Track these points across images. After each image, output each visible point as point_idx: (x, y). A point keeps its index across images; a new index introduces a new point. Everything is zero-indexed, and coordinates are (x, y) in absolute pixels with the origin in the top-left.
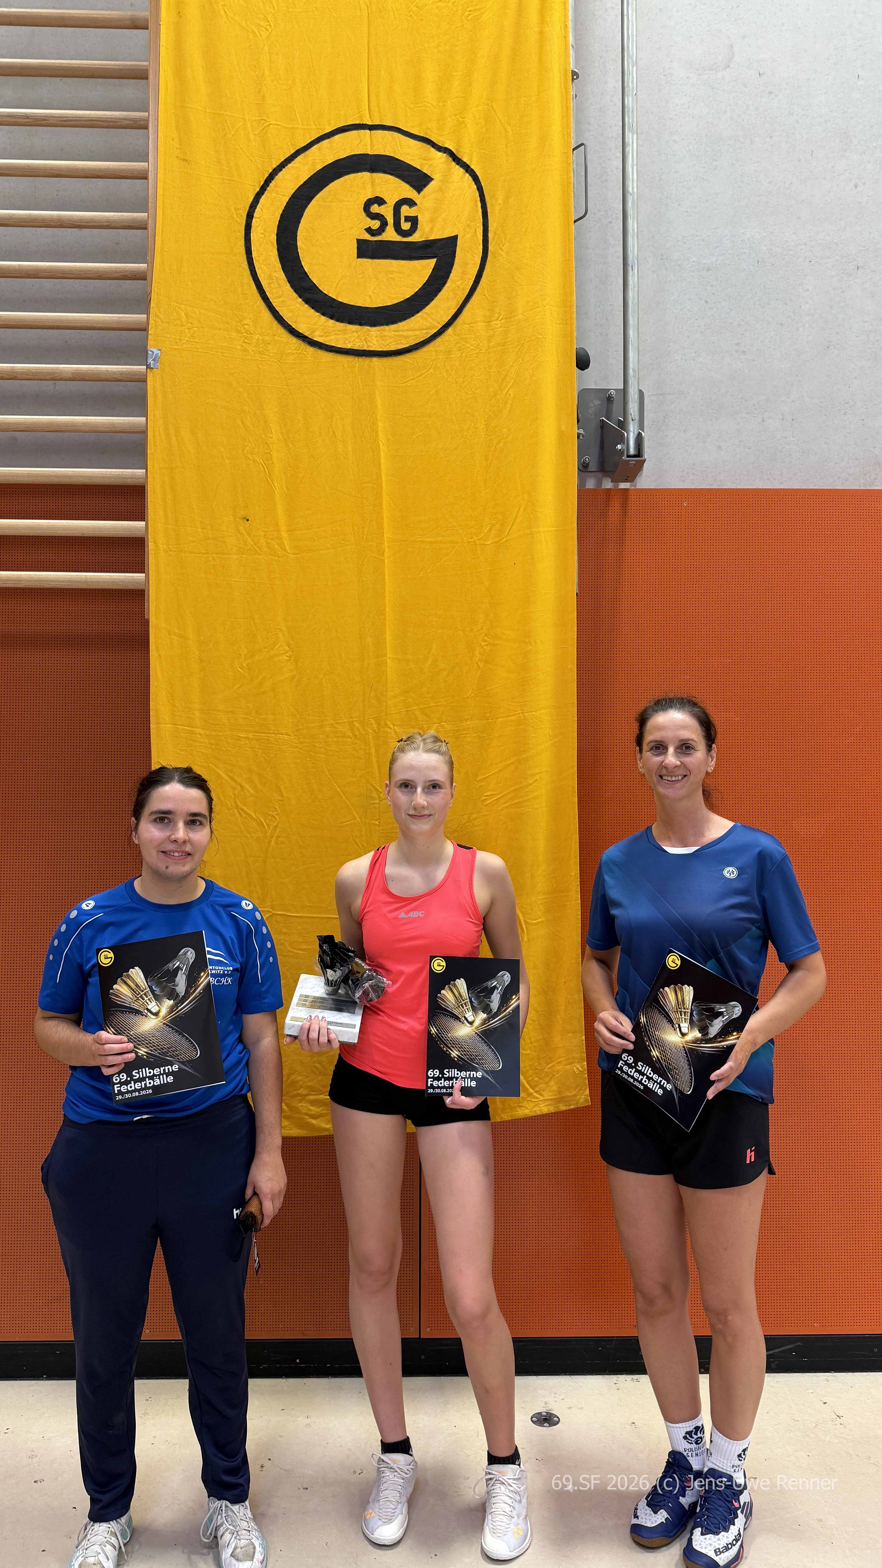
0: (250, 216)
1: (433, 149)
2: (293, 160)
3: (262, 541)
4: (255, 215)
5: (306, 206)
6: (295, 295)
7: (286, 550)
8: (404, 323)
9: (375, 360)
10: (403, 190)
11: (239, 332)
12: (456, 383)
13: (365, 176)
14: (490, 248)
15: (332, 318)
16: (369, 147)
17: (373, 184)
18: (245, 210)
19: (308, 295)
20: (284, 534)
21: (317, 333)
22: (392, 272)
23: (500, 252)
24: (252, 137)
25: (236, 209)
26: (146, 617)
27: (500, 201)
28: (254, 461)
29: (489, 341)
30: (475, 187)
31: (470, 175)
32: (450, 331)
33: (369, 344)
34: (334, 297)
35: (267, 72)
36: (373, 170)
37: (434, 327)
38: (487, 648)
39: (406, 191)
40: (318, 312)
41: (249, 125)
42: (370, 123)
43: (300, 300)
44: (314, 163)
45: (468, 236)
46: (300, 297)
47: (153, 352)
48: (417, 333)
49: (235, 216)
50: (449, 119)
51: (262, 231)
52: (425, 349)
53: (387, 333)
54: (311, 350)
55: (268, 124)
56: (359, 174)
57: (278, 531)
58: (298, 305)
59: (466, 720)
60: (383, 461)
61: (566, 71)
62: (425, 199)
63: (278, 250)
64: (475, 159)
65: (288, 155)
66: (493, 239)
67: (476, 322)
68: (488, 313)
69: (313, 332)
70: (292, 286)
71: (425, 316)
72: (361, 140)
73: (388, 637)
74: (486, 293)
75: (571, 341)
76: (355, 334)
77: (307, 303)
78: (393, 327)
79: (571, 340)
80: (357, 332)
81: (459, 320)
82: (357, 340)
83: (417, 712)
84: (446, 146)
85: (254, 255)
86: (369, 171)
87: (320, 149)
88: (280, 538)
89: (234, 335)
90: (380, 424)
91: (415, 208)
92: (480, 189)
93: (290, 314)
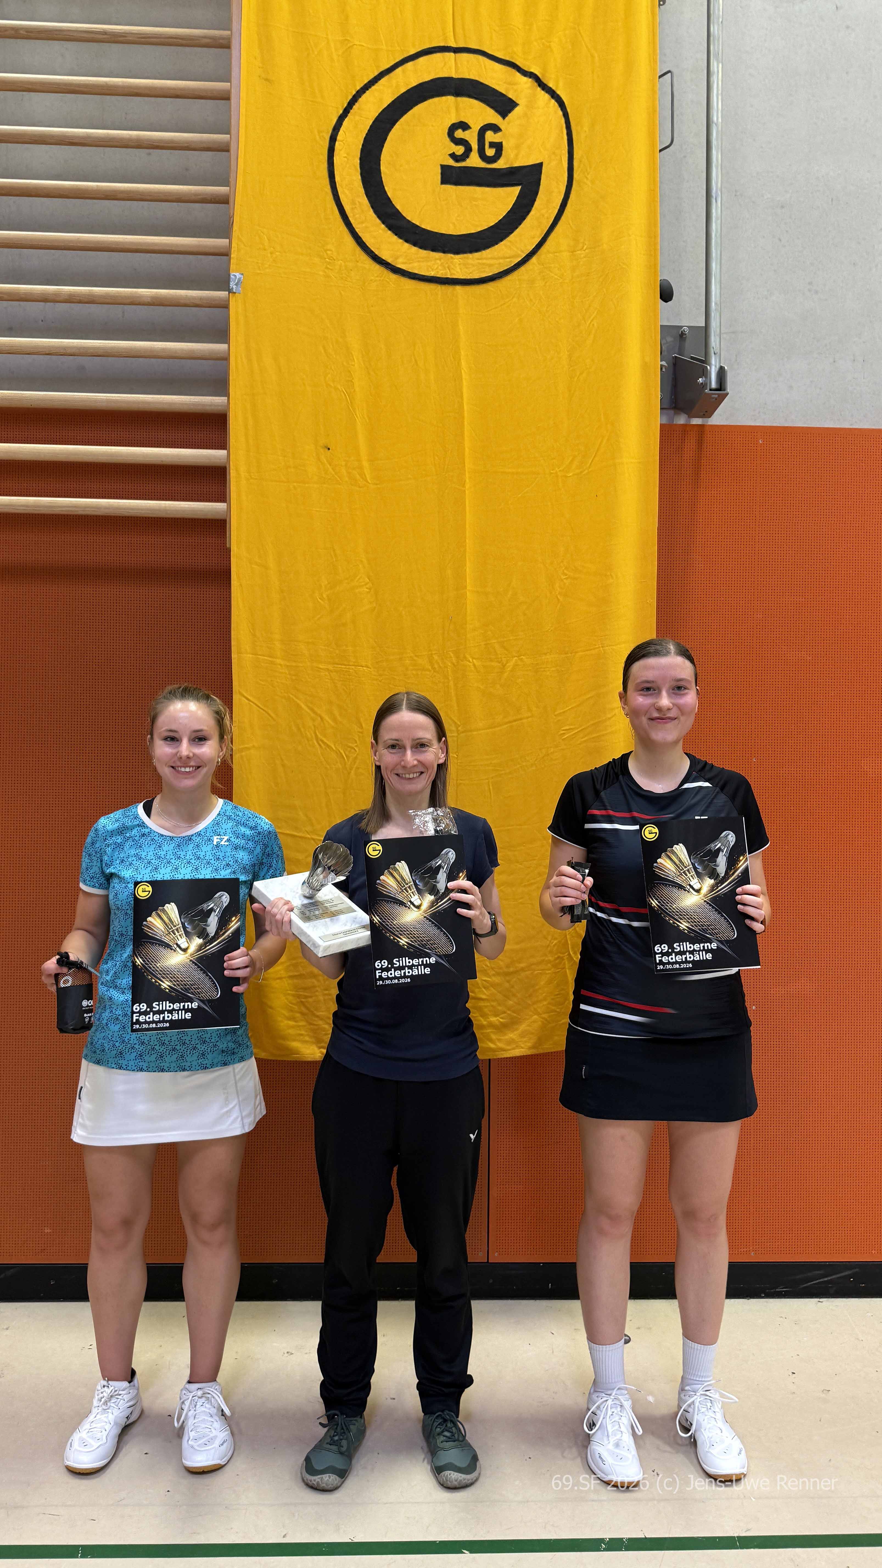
0: (333, 139)
1: (518, 74)
2: (376, 82)
3: (344, 471)
4: (338, 138)
5: (390, 130)
6: (378, 221)
7: (366, 481)
8: (488, 251)
9: (459, 288)
10: (488, 115)
11: (321, 257)
12: (540, 313)
13: (449, 100)
14: (575, 176)
15: (415, 245)
16: (453, 70)
17: (457, 108)
18: (328, 132)
19: (392, 222)
20: (366, 464)
21: (401, 260)
22: (476, 199)
23: (585, 180)
24: (335, 57)
25: (319, 132)
26: (228, 546)
27: (586, 128)
28: (336, 389)
29: (573, 270)
30: (561, 113)
31: (556, 101)
32: (534, 260)
33: (453, 272)
34: (418, 224)
36: (458, 93)
37: (519, 256)
38: (567, 582)
39: (492, 117)
40: (400, 237)
41: (332, 45)
42: (454, 45)
43: (383, 226)
44: (397, 86)
45: (554, 163)
46: (383, 223)
47: (235, 276)
48: (501, 261)
49: (318, 137)
50: (535, 43)
51: (345, 155)
52: (508, 278)
53: (470, 261)
54: (394, 277)
55: (351, 44)
56: (444, 98)
57: (360, 461)
58: (380, 231)
59: (545, 654)
60: (465, 390)
62: (511, 125)
63: (361, 174)
64: (561, 84)
65: (372, 76)
66: (579, 167)
67: (560, 251)
68: (572, 243)
69: (397, 258)
70: (376, 212)
71: (509, 244)
72: (445, 64)
73: (468, 570)
74: (570, 222)
76: (438, 261)
77: (390, 229)
78: (476, 255)
79: (655, 272)
80: (440, 259)
81: (543, 249)
82: (440, 267)
83: (497, 646)
84: (532, 70)
85: (337, 179)
86: (453, 95)
87: (404, 72)
88: (361, 468)
89: (317, 260)
90: (462, 353)
91: (499, 134)
92: (566, 115)
93: (373, 241)
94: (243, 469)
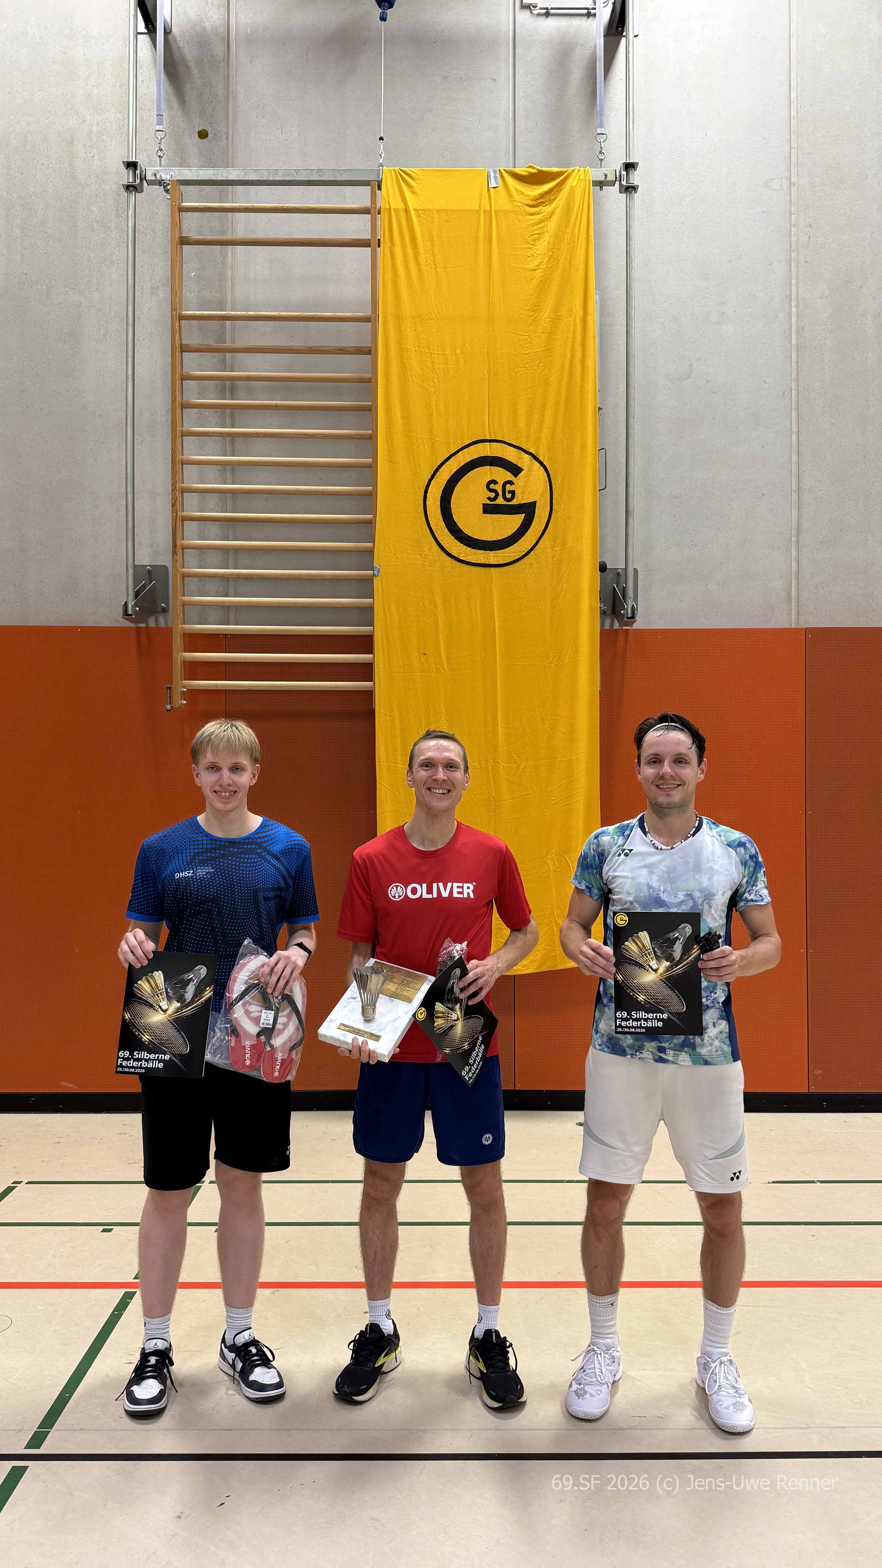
0: (426, 492)
1: (523, 453)
2: (448, 460)
3: (433, 666)
4: (429, 491)
5: (456, 486)
6: (449, 535)
7: (445, 670)
8: (508, 549)
9: (490, 569)
10: (506, 475)
11: (420, 555)
12: (536, 581)
13: (487, 469)
14: (554, 508)
15: (470, 547)
16: (489, 452)
17: (491, 473)
18: (423, 488)
19: (457, 535)
20: (445, 662)
21: (462, 555)
22: (501, 521)
23: (559, 510)
24: (426, 447)
25: (419, 488)
26: (374, 705)
27: (559, 482)
28: (429, 624)
29: (553, 558)
30: (546, 474)
31: (544, 468)
32: (532, 553)
33: (489, 560)
34: (472, 536)
35: (434, 412)
36: (491, 465)
37: (524, 551)
38: (552, 721)
39: (509, 476)
40: (462, 543)
41: (425, 441)
43: (452, 537)
44: (460, 462)
45: (542, 501)
46: (453, 535)
47: (376, 565)
48: (513, 555)
49: (418, 492)
50: (532, 436)
51: (432, 500)
52: (519, 563)
53: (499, 555)
54: (459, 564)
55: (435, 441)
56: (484, 467)
57: (441, 660)
58: (452, 540)
59: (541, 760)
60: (496, 622)
61: (595, 407)
62: (519, 481)
63: (441, 510)
64: (546, 459)
66: (556, 502)
67: (546, 548)
68: (552, 543)
69: (460, 554)
70: (449, 530)
71: (519, 545)
72: (484, 449)
73: (499, 715)
74: (552, 532)
75: (597, 558)
77: (456, 539)
78: (502, 551)
80: (483, 553)
81: (537, 548)
82: (483, 557)
83: (515, 756)
84: (530, 451)
85: (428, 513)
86: (489, 466)
87: (462, 454)
88: (443, 664)
89: (418, 556)
90: (495, 603)
91: (514, 486)
92: (549, 476)
93: (448, 545)
94: (381, 666)
